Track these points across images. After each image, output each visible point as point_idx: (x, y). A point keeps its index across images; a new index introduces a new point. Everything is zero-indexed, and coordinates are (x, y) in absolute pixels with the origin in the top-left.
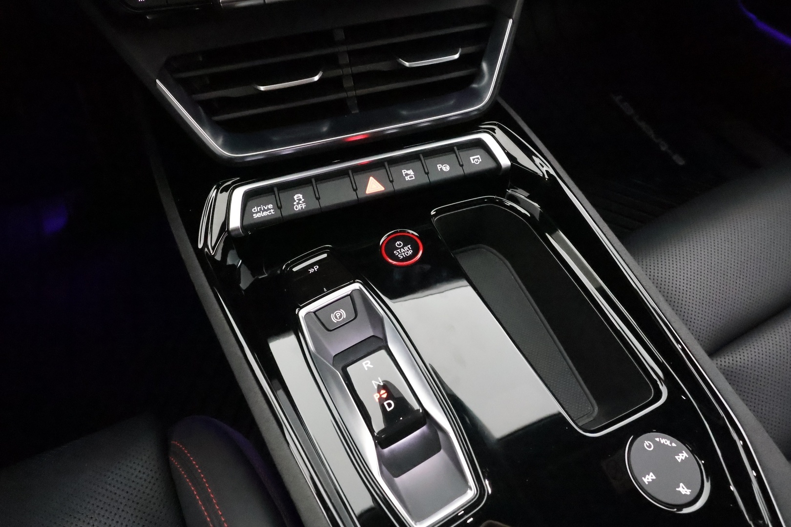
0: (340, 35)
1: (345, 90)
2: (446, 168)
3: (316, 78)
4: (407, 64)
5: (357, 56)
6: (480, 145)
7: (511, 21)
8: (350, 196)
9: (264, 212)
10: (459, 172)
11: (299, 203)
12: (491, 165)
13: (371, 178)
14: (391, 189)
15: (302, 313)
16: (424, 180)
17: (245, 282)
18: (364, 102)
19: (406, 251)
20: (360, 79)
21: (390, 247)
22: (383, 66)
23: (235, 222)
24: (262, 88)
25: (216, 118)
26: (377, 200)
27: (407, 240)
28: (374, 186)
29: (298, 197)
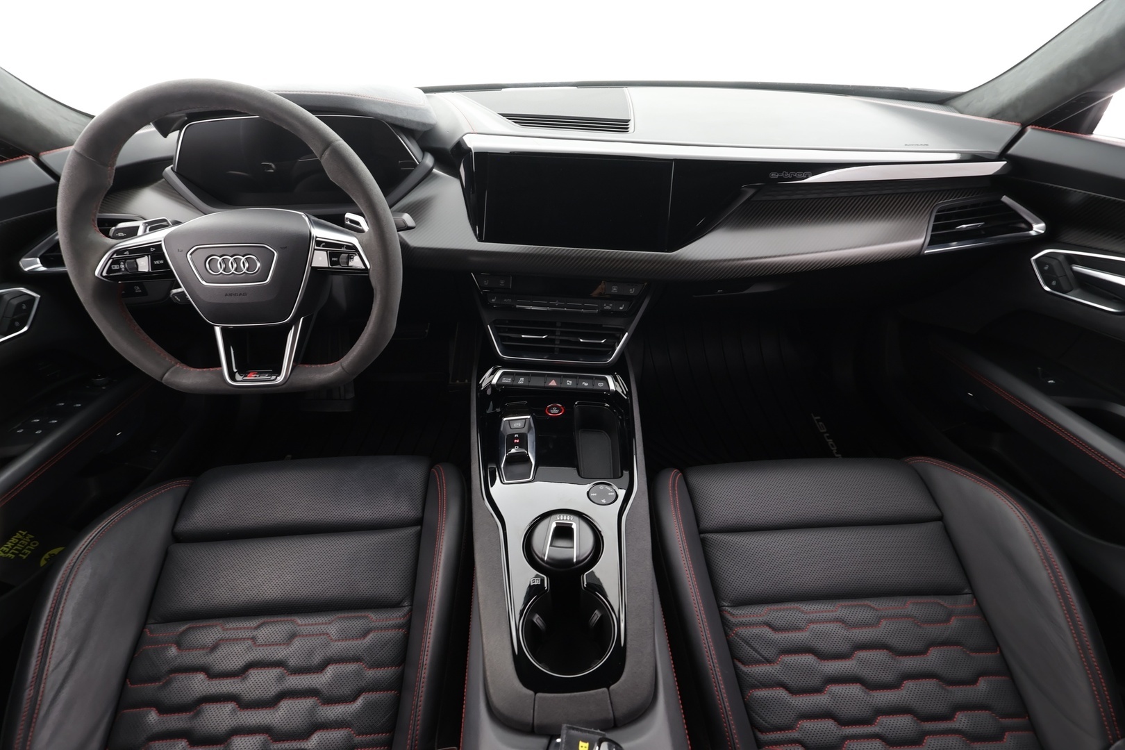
0: (559, 324)
1: (555, 345)
2: (586, 384)
3: (544, 337)
4: (581, 340)
5: (563, 333)
6: (606, 380)
7: (627, 334)
8: (542, 384)
9: (507, 381)
10: (591, 387)
11: (521, 381)
12: (606, 388)
13: (553, 380)
14: (559, 386)
15: (505, 419)
16: (575, 386)
17: (490, 411)
18: (562, 350)
19: (555, 411)
20: (562, 342)
21: (551, 408)
22: (572, 339)
23: (495, 381)
24: (523, 336)
25: (503, 343)
26: (552, 387)
27: (558, 408)
28: (553, 383)
29: (521, 379)
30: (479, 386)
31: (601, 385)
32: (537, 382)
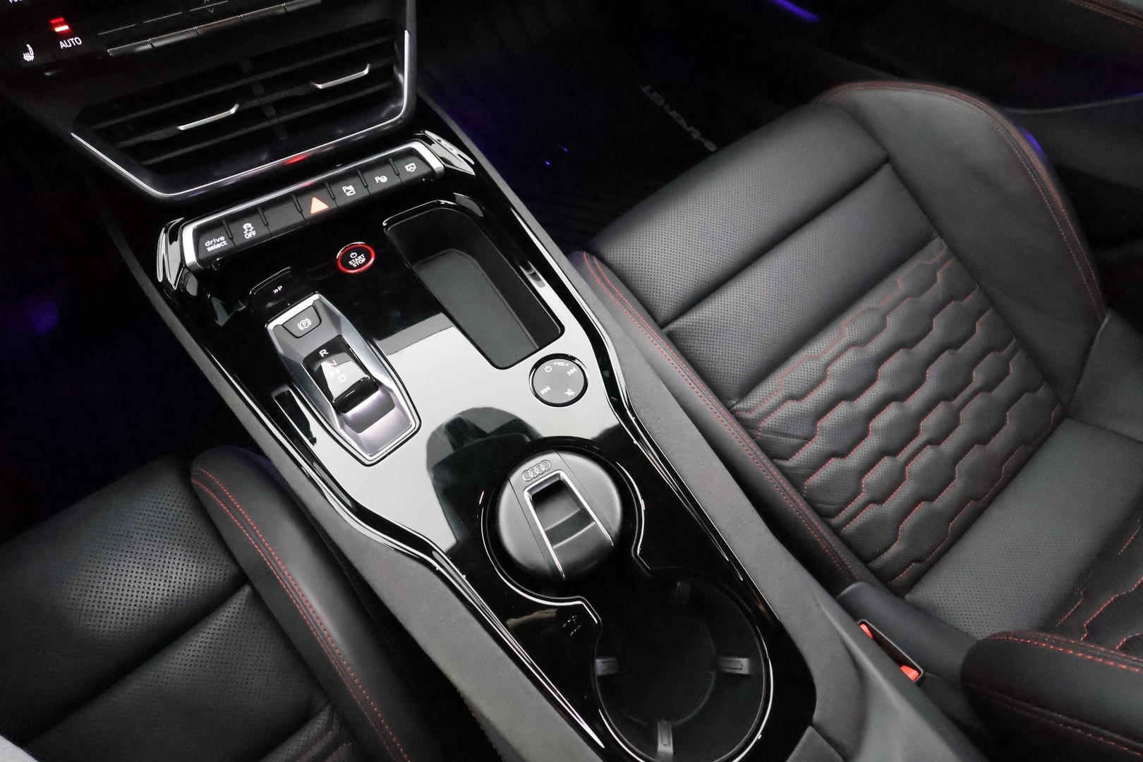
1: (268, 119)
2: (384, 179)
3: (233, 111)
4: (320, 86)
5: (270, 85)
6: (413, 153)
7: (406, 32)
8: (297, 218)
9: (216, 244)
10: (396, 181)
11: (249, 231)
12: (425, 170)
13: (315, 200)
14: (334, 206)
15: (271, 326)
16: (365, 193)
17: (222, 319)
18: (293, 126)
19: (357, 260)
20: (281, 106)
21: (346, 258)
22: (299, 91)
23: (191, 258)
24: (182, 128)
25: (146, 163)
26: (322, 217)
27: (359, 251)
28: (318, 206)
29: (247, 226)
30: (163, 287)
31: (411, 167)
32: (285, 219)
